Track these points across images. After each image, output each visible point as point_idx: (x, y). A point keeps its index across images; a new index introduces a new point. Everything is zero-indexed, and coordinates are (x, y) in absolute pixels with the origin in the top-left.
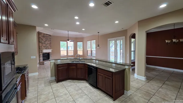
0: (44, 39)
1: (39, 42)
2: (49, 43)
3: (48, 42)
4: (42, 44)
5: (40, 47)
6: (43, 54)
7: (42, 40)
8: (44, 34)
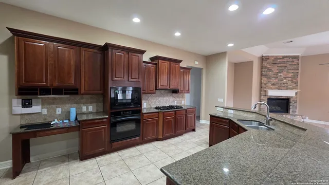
0: (275, 69)
1: (262, 75)
2: (290, 75)
3: (288, 72)
4: (269, 78)
5: (263, 85)
6: (268, 99)
7: (270, 70)
8: (276, 58)
